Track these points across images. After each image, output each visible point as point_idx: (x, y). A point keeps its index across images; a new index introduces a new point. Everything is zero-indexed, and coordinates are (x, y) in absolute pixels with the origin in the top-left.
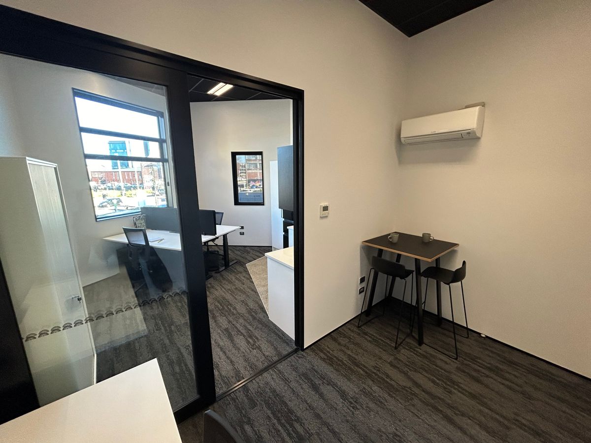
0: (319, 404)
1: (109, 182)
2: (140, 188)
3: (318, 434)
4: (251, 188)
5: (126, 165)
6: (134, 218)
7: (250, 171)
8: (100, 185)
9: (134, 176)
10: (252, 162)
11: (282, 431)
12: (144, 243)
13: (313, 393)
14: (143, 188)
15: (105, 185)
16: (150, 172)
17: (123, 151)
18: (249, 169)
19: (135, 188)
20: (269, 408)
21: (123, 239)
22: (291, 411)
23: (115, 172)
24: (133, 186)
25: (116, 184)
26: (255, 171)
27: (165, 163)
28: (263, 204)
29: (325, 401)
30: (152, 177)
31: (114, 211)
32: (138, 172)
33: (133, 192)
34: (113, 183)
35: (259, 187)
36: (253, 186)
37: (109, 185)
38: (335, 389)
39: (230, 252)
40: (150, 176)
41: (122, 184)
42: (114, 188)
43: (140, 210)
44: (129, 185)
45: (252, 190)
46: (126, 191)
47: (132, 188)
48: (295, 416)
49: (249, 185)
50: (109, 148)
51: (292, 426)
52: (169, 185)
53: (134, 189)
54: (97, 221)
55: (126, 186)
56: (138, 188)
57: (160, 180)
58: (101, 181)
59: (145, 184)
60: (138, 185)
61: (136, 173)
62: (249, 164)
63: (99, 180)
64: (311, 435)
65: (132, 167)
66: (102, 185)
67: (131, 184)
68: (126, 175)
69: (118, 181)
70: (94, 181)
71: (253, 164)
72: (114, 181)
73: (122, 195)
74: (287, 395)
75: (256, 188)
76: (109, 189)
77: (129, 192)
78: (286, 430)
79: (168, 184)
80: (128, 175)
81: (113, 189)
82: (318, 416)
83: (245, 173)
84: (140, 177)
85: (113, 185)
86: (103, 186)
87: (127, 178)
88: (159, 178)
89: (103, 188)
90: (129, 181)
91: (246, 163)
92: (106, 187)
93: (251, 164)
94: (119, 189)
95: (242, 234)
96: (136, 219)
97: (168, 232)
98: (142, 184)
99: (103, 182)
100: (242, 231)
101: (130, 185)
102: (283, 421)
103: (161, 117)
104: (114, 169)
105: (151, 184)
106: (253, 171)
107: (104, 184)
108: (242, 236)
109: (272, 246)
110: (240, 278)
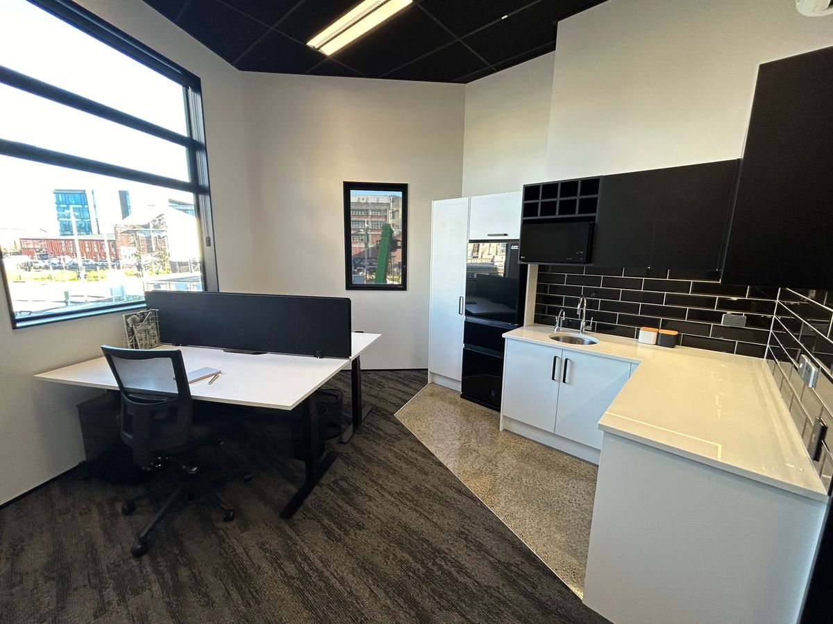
1: (55, 257)
2: (113, 266)
5: (87, 230)
8: (37, 261)
9: (102, 248)
12: (174, 390)
14: (119, 267)
15: (47, 261)
16: (132, 241)
17: (81, 206)
19: (104, 267)
21: (102, 377)
23: (65, 240)
24: (100, 264)
25: (68, 259)
27: (200, 196)
28: (403, 287)
30: (134, 250)
31: (65, 304)
32: (109, 241)
33: (100, 273)
34: (62, 257)
37: (55, 261)
40: (130, 248)
41: (79, 261)
42: (64, 266)
44: (92, 262)
46: (87, 271)
47: (98, 267)
50: (55, 200)
52: (209, 245)
53: (101, 269)
54: (14, 328)
55: (86, 263)
56: (110, 267)
57: (149, 254)
58: (40, 255)
59: (123, 262)
60: (109, 263)
61: (106, 243)
63: (36, 254)
65: (99, 233)
66: (40, 261)
67: (96, 260)
68: (87, 245)
69: (74, 255)
70: (25, 254)
72: (63, 254)
73: (79, 276)
76: (55, 268)
77: (93, 273)
79: (208, 241)
80: (91, 248)
81: (60, 268)
84: (113, 249)
85: (62, 261)
86: (42, 264)
87: (88, 250)
88: (149, 252)
89: (43, 266)
90: (92, 255)
92: (47, 264)
94: (74, 267)
97: (220, 352)
98: (117, 259)
99: (43, 257)
101: (94, 263)
103: (195, 92)
104: (64, 235)
105: (134, 261)
107: (46, 259)
109: (427, 369)
110: (405, 455)
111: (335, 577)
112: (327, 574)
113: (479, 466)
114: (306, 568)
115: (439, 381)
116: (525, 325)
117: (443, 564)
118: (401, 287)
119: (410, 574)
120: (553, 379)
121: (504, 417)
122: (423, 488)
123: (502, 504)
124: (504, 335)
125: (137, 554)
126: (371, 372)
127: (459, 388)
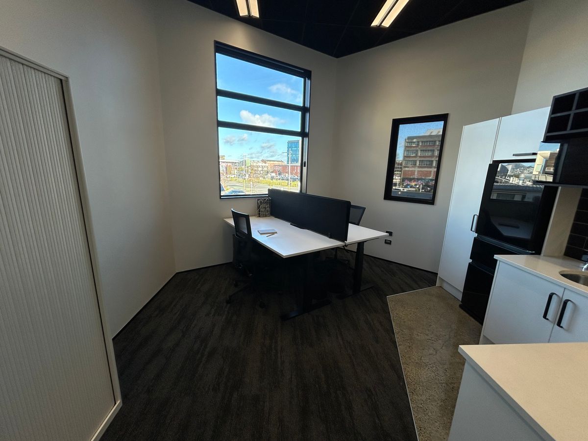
4: (405, 187)
6: (258, 200)
7: (407, 169)
10: (411, 159)
18: (405, 167)
26: (413, 169)
28: (431, 202)
35: (414, 186)
36: (408, 185)
39: (365, 265)
43: (267, 193)
45: (406, 190)
49: (403, 184)
52: (305, 166)
54: (221, 198)
62: (407, 161)
71: (412, 161)
75: (411, 187)
79: (305, 164)
83: (401, 171)
91: (404, 159)
93: (409, 161)
95: (388, 242)
96: (261, 202)
100: (390, 238)
103: (308, 79)
106: (411, 169)
108: (388, 245)
109: (437, 274)
110: (372, 324)
111: (281, 359)
112: (279, 355)
113: (428, 361)
114: (273, 346)
115: (446, 287)
116: (542, 255)
117: (340, 396)
118: (430, 201)
119: (317, 386)
120: (545, 316)
121: (484, 336)
122: (367, 348)
123: (424, 398)
124: (496, 257)
125: (228, 302)
126: (394, 264)
127: (460, 297)
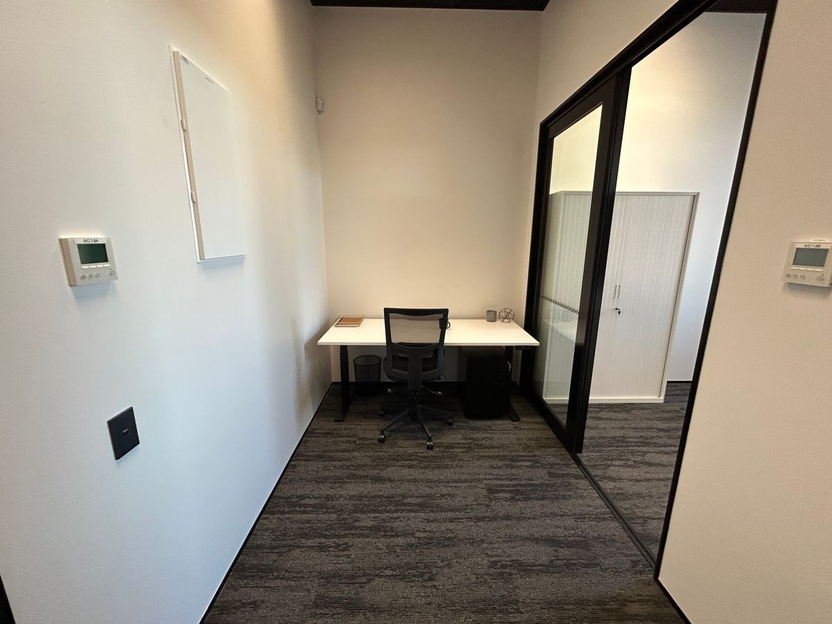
0: (522, 530)
3: (487, 506)
11: (509, 483)
13: (544, 534)
20: (542, 485)
22: (528, 499)
29: (524, 539)
38: (538, 565)
48: (519, 500)
51: (511, 492)
64: (491, 500)
74: (552, 507)
78: (508, 486)
82: (508, 518)
102: (519, 488)
